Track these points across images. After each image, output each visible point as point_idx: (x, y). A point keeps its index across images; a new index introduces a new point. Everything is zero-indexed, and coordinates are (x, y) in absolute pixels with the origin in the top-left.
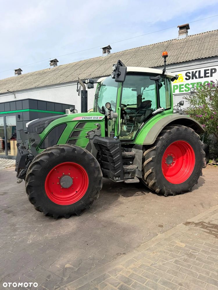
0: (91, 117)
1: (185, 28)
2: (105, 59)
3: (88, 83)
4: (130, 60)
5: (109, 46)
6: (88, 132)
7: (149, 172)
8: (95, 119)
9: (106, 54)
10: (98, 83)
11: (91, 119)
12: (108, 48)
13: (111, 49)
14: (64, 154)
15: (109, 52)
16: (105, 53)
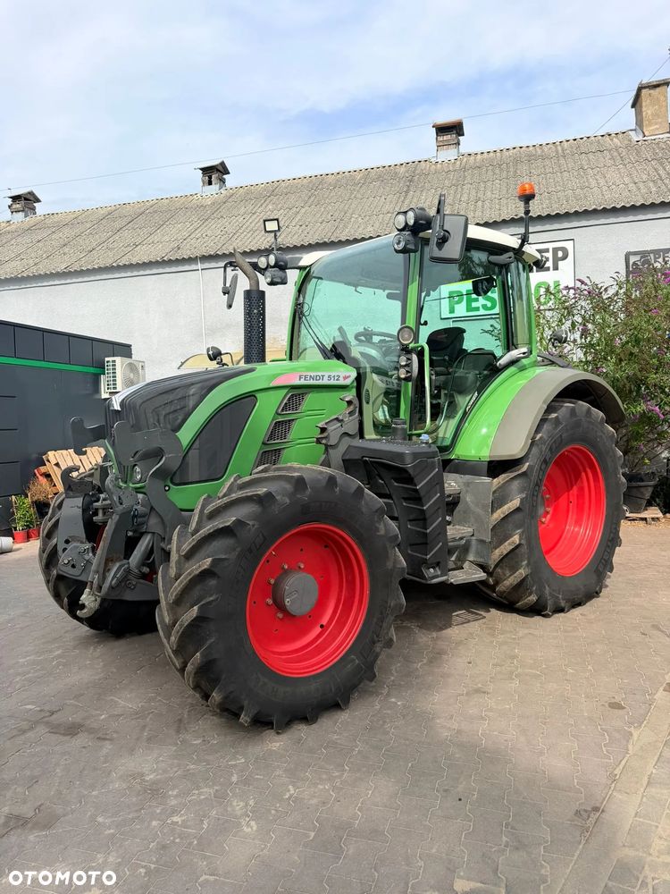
0: (323, 376)
1: (451, 130)
2: (213, 204)
3: (268, 266)
4: (303, 210)
5: (223, 164)
6: (326, 423)
7: (509, 544)
8: (333, 382)
9: (215, 188)
10: (301, 268)
11: (320, 382)
12: (218, 170)
13: (229, 173)
14: (305, 496)
15: (223, 181)
16: (210, 183)
